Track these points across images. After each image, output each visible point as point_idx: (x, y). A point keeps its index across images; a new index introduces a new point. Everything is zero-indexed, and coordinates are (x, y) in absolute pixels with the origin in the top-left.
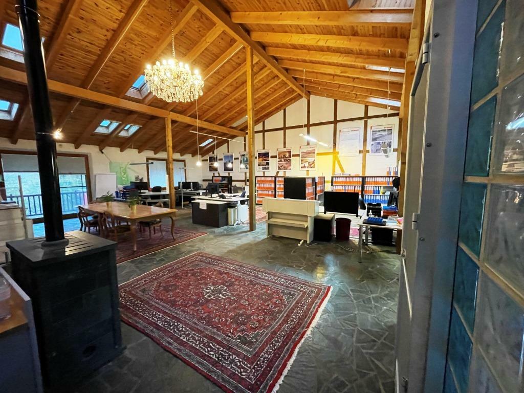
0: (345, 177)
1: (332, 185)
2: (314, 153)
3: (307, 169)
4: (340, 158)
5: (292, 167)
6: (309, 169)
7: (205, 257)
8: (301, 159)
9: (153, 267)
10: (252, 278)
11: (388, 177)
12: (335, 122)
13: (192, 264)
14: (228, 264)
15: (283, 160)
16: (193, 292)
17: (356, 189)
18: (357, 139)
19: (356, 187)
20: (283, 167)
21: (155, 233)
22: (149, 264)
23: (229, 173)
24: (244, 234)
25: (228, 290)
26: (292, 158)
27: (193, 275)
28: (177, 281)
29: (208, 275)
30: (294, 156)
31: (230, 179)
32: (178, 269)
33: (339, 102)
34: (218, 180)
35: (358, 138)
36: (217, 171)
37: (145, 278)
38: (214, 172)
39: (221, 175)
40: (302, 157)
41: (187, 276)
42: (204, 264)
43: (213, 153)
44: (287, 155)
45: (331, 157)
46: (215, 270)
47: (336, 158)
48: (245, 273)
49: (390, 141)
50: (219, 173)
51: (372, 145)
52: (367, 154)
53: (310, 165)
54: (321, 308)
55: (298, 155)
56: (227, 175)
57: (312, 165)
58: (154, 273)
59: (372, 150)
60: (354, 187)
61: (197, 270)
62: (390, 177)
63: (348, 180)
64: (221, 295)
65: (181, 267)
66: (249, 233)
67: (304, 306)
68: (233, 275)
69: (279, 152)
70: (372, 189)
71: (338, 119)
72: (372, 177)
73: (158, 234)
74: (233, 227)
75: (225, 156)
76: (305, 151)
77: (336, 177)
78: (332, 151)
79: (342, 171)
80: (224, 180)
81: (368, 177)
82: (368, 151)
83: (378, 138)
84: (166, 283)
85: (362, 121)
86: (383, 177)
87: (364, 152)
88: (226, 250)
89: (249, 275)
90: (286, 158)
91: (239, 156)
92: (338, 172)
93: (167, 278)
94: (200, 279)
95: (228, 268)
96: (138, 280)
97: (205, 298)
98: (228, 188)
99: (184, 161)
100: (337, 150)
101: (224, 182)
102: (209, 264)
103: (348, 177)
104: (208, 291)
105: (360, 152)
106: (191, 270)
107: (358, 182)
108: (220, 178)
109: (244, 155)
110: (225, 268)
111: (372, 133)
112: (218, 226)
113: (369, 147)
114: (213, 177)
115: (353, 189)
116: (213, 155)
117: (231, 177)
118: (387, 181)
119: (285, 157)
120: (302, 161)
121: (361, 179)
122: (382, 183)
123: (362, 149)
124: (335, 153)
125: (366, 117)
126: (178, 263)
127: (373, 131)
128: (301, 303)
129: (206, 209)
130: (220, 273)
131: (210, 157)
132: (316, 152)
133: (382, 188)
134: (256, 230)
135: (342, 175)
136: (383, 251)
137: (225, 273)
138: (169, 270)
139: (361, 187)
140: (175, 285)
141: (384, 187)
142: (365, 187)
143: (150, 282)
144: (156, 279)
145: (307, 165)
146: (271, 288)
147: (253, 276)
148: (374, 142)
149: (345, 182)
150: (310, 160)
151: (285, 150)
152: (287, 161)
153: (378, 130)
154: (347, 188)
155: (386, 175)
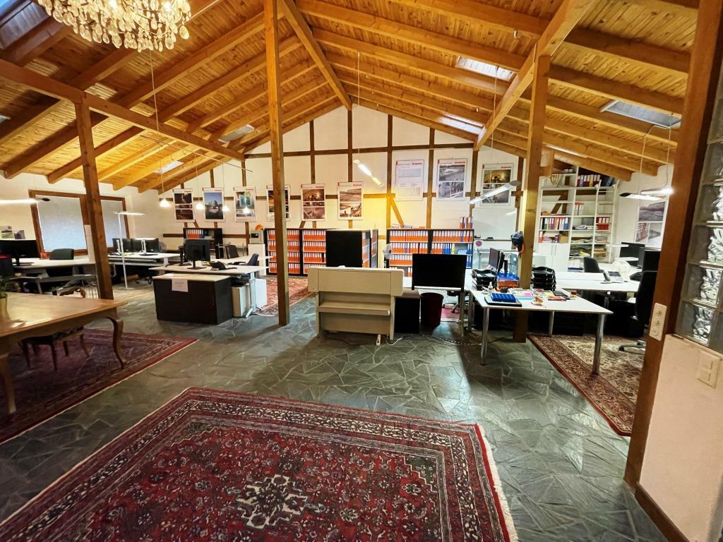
0: (406, 230)
1: (388, 242)
2: (360, 194)
3: (349, 218)
4: (396, 203)
5: (325, 216)
6: (352, 218)
7: (210, 399)
8: (339, 202)
9: (74, 456)
10: (332, 438)
11: (461, 230)
12: (390, 149)
13: (182, 427)
14: (269, 410)
15: (311, 203)
16: (212, 517)
17: (421, 247)
18: (420, 176)
19: (421, 244)
20: (311, 214)
21: (67, 353)
22: (62, 448)
23: (216, 223)
24: (272, 333)
25: (297, 486)
26: (326, 201)
27: (195, 457)
28: (156, 492)
29: (232, 450)
30: (329, 197)
31: (219, 234)
32: (148, 447)
33: (395, 119)
34: (195, 236)
35: (422, 175)
36: (192, 218)
37: (53, 502)
38: (186, 221)
39: (200, 226)
40: (341, 200)
41: (178, 465)
42: (214, 420)
43: (183, 187)
44: (318, 195)
45: (383, 201)
46: (244, 431)
47: (391, 204)
48: (313, 428)
49: (461, 181)
50: (195, 223)
51: (440, 185)
52: (433, 198)
53: (354, 211)
54: (495, 483)
55: (336, 197)
56: (213, 227)
57: (356, 212)
58: (81, 475)
59: (439, 193)
60: (417, 245)
61: (201, 440)
62: (463, 230)
63: (410, 234)
64: (286, 508)
65: (157, 441)
66: (279, 330)
67: (468, 489)
68: (291, 437)
69: (304, 191)
70: (442, 248)
71: (393, 145)
72: (441, 230)
73: (77, 355)
74: (244, 320)
75: (206, 194)
76: (346, 191)
77: (393, 230)
78: (385, 192)
79: (400, 221)
80: (207, 235)
81: (436, 230)
82: (434, 195)
83: (448, 176)
84: (123, 505)
85: (427, 152)
86: (455, 230)
87: (429, 195)
88: (249, 375)
89: (323, 430)
90: (315, 200)
91: (235, 196)
92: (395, 223)
93: (124, 488)
94: (217, 466)
95: (270, 421)
96: (28, 516)
97: (249, 528)
98: (217, 248)
99: (122, 199)
100: (392, 192)
101: (207, 238)
102: (226, 416)
103: (410, 230)
104: (249, 502)
105: (425, 195)
106: (187, 444)
107: (423, 238)
108: (200, 232)
109: (242, 193)
110: (265, 421)
111: (439, 168)
112: (215, 322)
113: (435, 189)
114: (184, 230)
115: (417, 247)
116: (182, 191)
117: (221, 230)
118: (459, 235)
119: (314, 198)
120: (341, 205)
121: (427, 233)
122: (454, 238)
123: (426, 191)
124: (390, 196)
125: (432, 146)
126: (145, 431)
127: (441, 167)
128: (458, 482)
129: (187, 291)
130: (258, 437)
131: (176, 195)
132: (363, 193)
133: (453, 245)
134: (291, 323)
135: (400, 228)
136: (498, 340)
137: (272, 436)
138: (125, 456)
139: (426, 245)
140: (153, 504)
141: (456, 244)
142: (433, 245)
143: (70, 513)
144: (89, 498)
145: (349, 211)
146: (380, 454)
147: (332, 431)
148: (442, 182)
149: (406, 238)
150: (355, 205)
151: (314, 187)
152: (318, 204)
153: (447, 165)
154: (408, 247)
155: (458, 228)
